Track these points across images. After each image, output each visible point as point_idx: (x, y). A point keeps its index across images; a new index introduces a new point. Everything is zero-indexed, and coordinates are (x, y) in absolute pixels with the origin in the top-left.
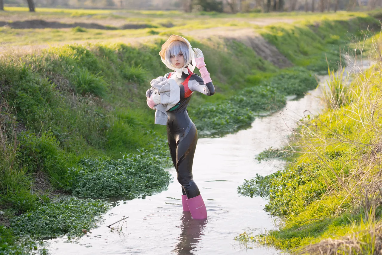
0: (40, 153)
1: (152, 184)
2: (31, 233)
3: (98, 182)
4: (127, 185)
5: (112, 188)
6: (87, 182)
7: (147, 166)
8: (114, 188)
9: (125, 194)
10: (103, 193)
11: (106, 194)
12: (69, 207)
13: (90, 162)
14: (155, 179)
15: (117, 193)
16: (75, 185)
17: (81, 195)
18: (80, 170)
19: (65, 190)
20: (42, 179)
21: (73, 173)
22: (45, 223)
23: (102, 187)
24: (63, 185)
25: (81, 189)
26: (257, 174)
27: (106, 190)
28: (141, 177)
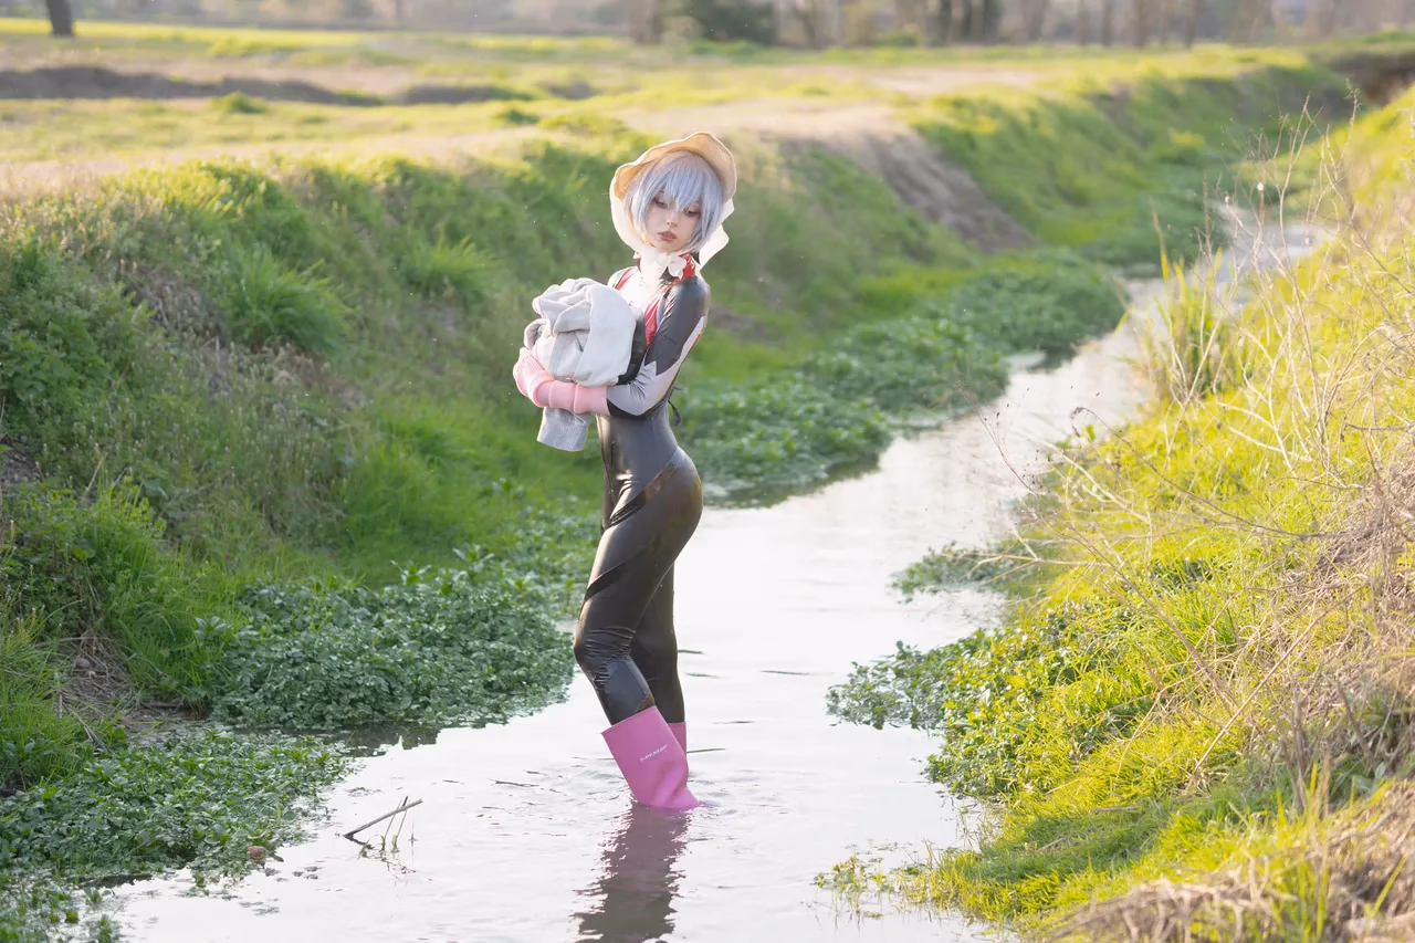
0: (91, 561)
1: (508, 679)
2: (53, 860)
3: (308, 672)
4: (418, 684)
5: (361, 695)
6: (267, 670)
7: (490, 613)
8: (368, 693)
9: (407, 716)
10: (329, 712)
11: (338, 715)
12: (201, 765)
13: (280, 597)
14: (525, 660)
15: (383, 713)
16: (223, 684)
17: (244, 721)
18: (242, 627)
19: (185, 702)
20: (96, 660)
21: (214, 639)
22: (109, 822)
23: (322, 690)
24: (176, 683)
25: (243, 695)
26: (900, 644)
27: (338, 702)
28: (468, 653)
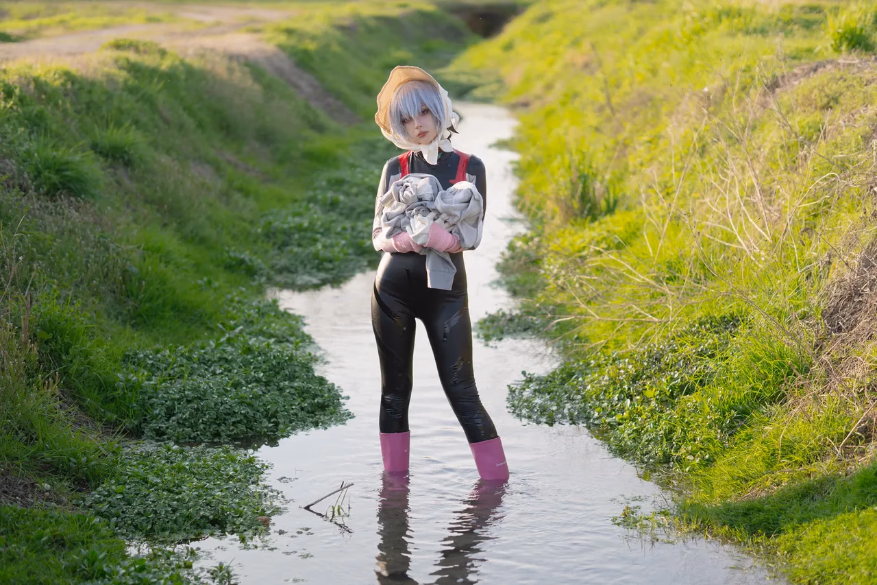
0: (50, 340)
1: (313, 405)
2: (141, 530)
3: (202, 406)
4: (267, 411)
5: (238, 419)
6: (174, 406)
7: (286, 364)
8: (242, 418)
9: (268, 431)
10: (222, 431)
11: (229, 433)
14: (319, 393)
15: (251, 429)
16: (146, 416)
17: (169, 438)
19: (126, 428)
20: (62, 404)
21: (132, 387)
22: (170, 506)
23: (215, 417)
24: (116, 416)
25: (162, 423)
26: (524, 373)
27: (225, 424)
28: (281, 390)
